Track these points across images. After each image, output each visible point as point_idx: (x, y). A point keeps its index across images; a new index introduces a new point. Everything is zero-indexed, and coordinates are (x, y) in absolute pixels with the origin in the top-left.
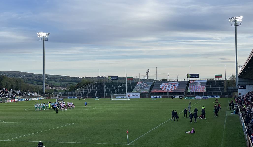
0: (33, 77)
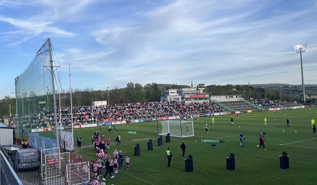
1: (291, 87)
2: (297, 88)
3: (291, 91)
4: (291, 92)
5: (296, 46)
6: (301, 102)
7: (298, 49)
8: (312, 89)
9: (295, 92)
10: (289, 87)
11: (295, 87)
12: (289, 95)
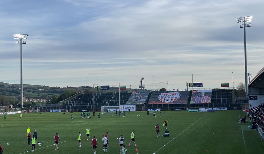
0: (5, 87)
1: (8, 86)
2: (14, 88)
3: (8, 91)
4: (7, 93)
5: (16, 35)
6: (18, 106)
7: (18, 39)
8: (32, 90)
9: (13, 93)
10: (6, 86)
11: (13, 86)
12: (4, 96)
